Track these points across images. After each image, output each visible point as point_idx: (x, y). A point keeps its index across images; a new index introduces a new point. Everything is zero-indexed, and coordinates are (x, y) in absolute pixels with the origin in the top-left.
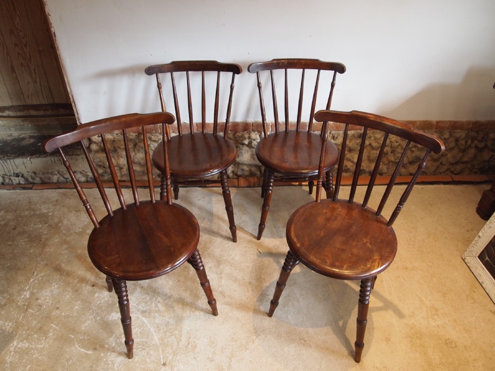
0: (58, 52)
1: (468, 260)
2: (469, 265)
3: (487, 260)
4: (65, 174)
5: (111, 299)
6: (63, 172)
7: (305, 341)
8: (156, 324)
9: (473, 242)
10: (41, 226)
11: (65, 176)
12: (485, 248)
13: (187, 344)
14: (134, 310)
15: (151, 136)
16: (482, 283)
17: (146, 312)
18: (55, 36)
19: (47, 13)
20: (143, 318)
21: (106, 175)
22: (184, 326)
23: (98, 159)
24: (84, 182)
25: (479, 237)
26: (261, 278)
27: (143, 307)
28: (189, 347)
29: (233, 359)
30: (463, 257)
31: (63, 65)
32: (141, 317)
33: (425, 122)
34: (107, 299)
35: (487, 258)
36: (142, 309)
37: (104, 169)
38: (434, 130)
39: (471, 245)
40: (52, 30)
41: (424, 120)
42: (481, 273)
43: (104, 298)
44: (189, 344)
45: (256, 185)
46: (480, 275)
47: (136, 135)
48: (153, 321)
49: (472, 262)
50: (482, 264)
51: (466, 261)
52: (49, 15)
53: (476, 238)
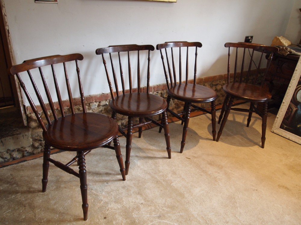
0: (9, 46)
1: (275, 131)
2: (277, 133)
3: (286, 127)
4: (5, 154)
5: (128, 220)
6: (3, 152)
7: (257, 190)
8: (175, 220)
9: (275, 122)
10: (13, 196)
11: (5, 156)
12: (282, 122)
13: (205, 221)
14: (152, 219)
15: (79, 107)
16: (289, 138)
17: (161, 216)
18: (9, 33)
19: (3, 14)
20: (163, 221)
21: (41, 147)
22: (192, 213)
23: (36, 135)
24: (21, 158)
25: (278, 118)
26: (203, 170)
27: (155, 214)
28: (207, 222)
29: (236, 216)
30: (272, 131)
31: (12, 57)
32: (161, 221)
33: (220, 75)
34: (126, 222)
35: (285, 126)
36: (156, 216)
37: (40, 142)
38: (223, 79)
39: (274, 123)
40: (7, 28)
41: (219, 75)
42: (285, 134)
43: (122, 222)
44: (206, 221)
45: (150, 127)
46: (285, 135)
47: (68, 109)
48: (171, 219)
49: (278, 131)
50: (284, 130)
51: (275, 132)
52: (5, 15)
53: (276, 119)
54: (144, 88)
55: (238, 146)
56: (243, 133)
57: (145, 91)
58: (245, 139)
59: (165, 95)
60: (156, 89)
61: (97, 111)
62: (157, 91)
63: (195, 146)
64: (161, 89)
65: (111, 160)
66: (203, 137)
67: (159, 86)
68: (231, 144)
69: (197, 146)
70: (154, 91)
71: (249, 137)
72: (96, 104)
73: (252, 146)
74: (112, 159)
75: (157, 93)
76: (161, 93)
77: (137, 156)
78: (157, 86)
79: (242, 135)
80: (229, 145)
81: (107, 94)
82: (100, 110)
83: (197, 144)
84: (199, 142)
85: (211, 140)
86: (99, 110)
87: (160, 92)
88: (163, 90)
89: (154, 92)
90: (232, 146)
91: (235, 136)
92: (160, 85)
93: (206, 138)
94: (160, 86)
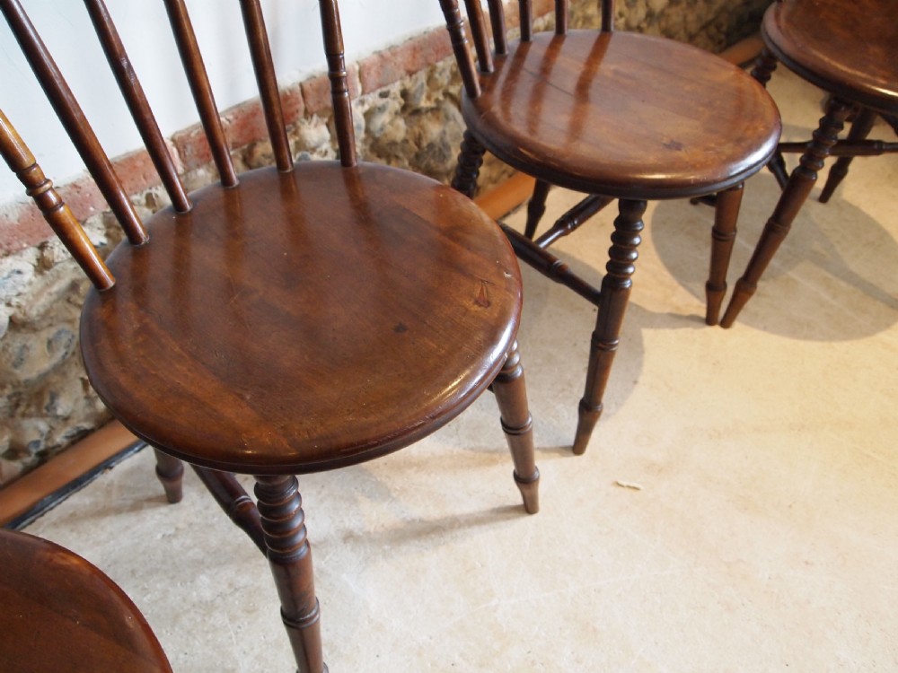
26: (729, 564)
54: (307, 87)
55: (831, 338)
56: (817, 246)
57: (311, 102)
58: (843, 284)
59: (424, 97)
60: (372, 79)
61: (44, 300)
62: (380, 86)
63: (635, 382)
64: (402, 72)
65: (208, 607)
66: (650, 308)
67: (388, 54)
68: (794, 334)
69: (641, 380)
70: (363, 93)
71: (854, 266)
72: (18, 266)
73: (888, 326)
74: (207, 595)
75: (384, 95)
76: (404, 94)
77: (349, 537)
78: (376, 57)
79: (819, 260)
80: (788, 342)
81: (74, 186)
82: (62, 284)
83: (640, 365)
84: (643, 352)
85: (693, 319)
86: (55, 288)
87: (395, 88)
88: (411, 73)
89: (366, 97)
90: (801, 343)
91: (791, 274)
92: (393, 49)
93: (668, 310)
94: (394, 54)
